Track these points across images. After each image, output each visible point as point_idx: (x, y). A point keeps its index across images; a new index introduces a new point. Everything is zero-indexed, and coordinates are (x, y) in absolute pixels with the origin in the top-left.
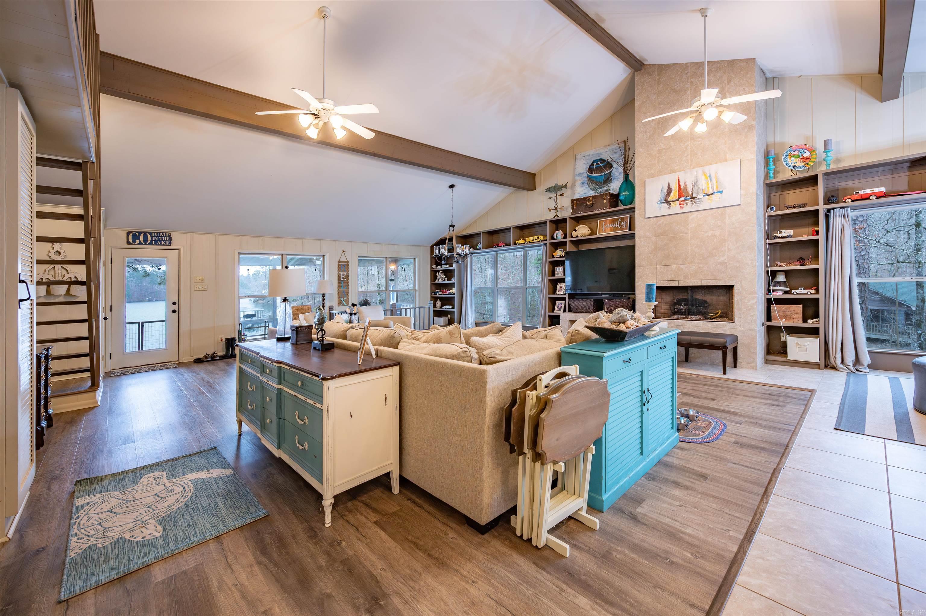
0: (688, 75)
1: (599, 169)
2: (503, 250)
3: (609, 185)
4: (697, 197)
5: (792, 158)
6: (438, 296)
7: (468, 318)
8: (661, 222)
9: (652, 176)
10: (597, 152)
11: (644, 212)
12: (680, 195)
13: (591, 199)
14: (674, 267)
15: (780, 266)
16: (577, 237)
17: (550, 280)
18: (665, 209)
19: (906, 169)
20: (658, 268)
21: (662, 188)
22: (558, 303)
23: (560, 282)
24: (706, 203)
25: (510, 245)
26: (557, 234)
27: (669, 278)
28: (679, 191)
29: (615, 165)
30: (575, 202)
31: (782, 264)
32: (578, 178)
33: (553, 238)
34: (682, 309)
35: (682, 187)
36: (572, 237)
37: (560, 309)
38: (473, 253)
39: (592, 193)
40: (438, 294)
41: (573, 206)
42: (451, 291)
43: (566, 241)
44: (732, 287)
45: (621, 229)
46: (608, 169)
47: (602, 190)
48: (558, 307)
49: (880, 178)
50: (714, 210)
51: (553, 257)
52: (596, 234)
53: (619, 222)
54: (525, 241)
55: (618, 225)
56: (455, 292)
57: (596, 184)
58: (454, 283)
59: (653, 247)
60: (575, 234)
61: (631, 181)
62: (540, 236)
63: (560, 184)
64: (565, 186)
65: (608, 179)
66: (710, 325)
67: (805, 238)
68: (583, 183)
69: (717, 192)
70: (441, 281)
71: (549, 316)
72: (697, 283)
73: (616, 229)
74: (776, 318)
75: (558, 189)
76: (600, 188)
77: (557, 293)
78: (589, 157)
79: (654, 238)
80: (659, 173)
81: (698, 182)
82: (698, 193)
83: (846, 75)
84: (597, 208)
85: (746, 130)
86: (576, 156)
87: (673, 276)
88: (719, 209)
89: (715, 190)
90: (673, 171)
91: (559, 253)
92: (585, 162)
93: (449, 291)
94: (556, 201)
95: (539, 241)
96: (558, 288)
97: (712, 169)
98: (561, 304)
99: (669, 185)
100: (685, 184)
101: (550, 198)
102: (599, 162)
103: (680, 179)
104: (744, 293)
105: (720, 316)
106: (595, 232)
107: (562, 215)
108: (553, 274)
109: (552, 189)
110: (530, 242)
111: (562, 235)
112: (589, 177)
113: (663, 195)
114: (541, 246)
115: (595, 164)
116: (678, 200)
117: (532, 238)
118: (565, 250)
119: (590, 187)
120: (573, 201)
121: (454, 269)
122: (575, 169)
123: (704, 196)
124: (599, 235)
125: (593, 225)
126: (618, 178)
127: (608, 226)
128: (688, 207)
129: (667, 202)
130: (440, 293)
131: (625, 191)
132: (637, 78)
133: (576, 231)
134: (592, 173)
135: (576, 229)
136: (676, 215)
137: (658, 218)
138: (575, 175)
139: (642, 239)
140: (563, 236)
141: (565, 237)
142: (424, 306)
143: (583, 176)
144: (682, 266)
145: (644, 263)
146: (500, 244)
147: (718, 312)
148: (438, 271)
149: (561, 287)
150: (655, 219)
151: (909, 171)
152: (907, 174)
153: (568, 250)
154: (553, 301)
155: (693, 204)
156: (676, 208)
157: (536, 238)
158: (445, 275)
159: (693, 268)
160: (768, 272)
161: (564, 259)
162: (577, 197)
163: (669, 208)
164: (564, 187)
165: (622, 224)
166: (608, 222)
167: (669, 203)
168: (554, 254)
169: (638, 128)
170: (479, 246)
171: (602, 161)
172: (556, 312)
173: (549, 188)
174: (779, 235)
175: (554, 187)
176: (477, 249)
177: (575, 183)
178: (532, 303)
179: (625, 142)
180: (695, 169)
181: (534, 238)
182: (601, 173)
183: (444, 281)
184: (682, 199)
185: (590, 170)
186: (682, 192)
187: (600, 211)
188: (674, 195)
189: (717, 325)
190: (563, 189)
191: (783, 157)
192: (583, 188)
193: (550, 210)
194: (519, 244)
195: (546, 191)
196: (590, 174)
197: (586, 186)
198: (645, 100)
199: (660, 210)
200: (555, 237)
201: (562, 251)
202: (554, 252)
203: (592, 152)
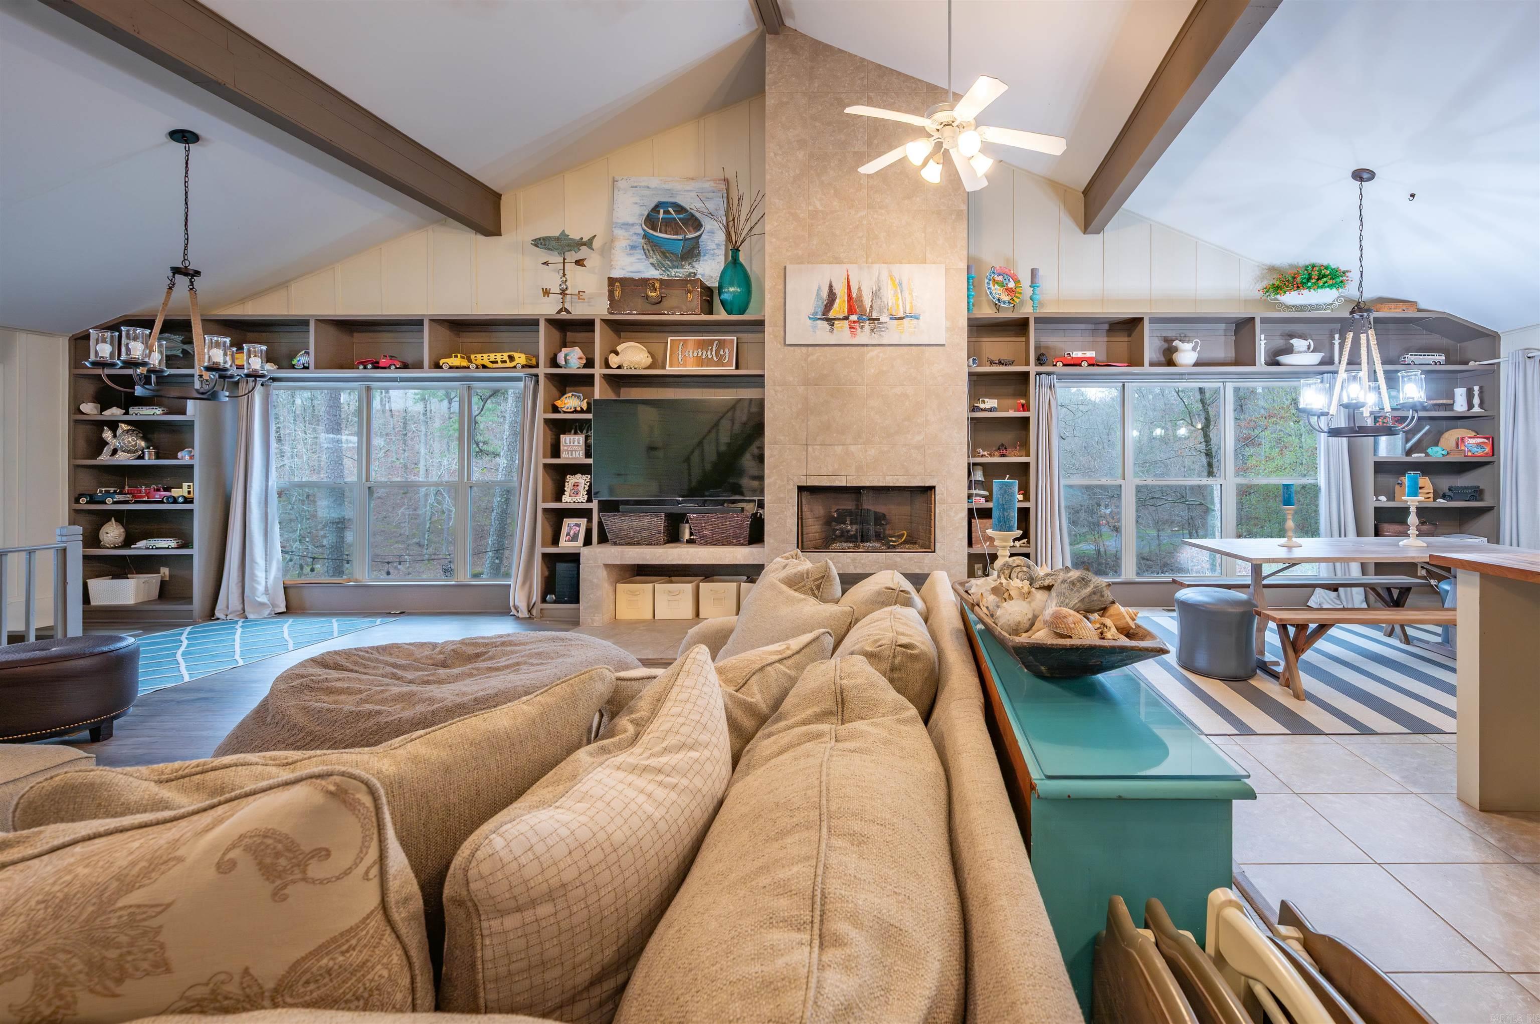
0: (865, 82)
1: (669, 225)
2: (394, 380)
3: (695, 264)
4: (878, 319)
5: (996, 286)
6: (109, 505)
7: (253, 575)
8: (814, 357)
9: (799, 260)
10: (666, 186)
11: (782, 333)
12: (851, 311)
13: (657, 285)
14: (839, 449)
15: (982, 456)
16: (619, 367)
17: (546, 466)
18: (821, 333)
19: (1105, 333)
20: (810, 448)
21: (819, 288)
22: (568, 524)
23: (574, 473)
24: (893, 333)
25: (419, 366)
26: (566, 355)
27: (830, 470)
28: (848, 302)
29: (708, 224)
30: (617, 284)
31: (985, 453)
32: (619, 232)
33: (554, 363)
34: (848, 531)
35: (854, 295)
36: (607, 366)
37: (575, 538)
38: (274, 379)
39: (654, 273)
40: (109, 500)
41: (611, 293)
42: (175, 492)
43: (592, 376)
44: (932, 488)
45: (720, 363)
46: (691, 229)
47: (679, 273)
48: (568, 534)
49: (1081, 339)
50: (906, 348)
51: (556, 410)
52: (664, 367)
53: (714, 349)
54: (470, 361)
55: (711, 354)
56: (196, 495)
57: (664, 254)
58: (191, 467)
59: (800, 406)
60: (614, 360)
61: (742, 265)
62: (516, 355)
63: (574, 235)
64: (589, 244)
65: (692, 252)
66: (898, 560)
67: (1012, 414)
68: (633, 247)
69: (911, 317)
70: (123, 459)
71: (545, 556)
72: (879, 481)
73: (709, 362)
74: (979, 542)
75: (569, 245)
76: (674, 267)
77: (566, 498)
78: (647, 192)
79: (802, 388)
80: (811, 258)
81: (882, 291)
82: (881, 312)
83: (1050, 180)
84: (673, 309)
85: (953, 217)
86: (614, 181)
87: (836, 466)
88: (913, 347)
89: (908, 311)
90: (838, 261)
91: (571, 402)
92: (637, 199)
93: (168, 489)
94: (564, 275)
95: (515, 367)
96: (568, 487)
97: (905, 271)
98: (579, 526)
99: (831, 286)
100: (859, 289)
101: (546, 263)
102: (670, 209)
103: (850, 277)
104: (950, 501)
105: (905, 542)
106: (660, 361)
107: (579, 311)
108: (555, 451)
109: (553, 243)
110: (484, 367)
111: (580, 358)
112: (646, 236)
113: (820, 303)
114: (519, 379)
115: (662, 211)
116: (846, 318)
117: (492, 357)
118: (589, 396)
119: (651, 260)
120: (612, 281)
121: (190, 425)
122: (611, 210)
123: (891, 319)
124: (670, 370)
125: (657, 348)
126: (713, 255)
127: (692, 353)
128: (864, 336)
129: (827, 320)
130: (118, 498)
131: (732, 285)
132: (769, 48)
133: (617, 353)
134: (654, 229)
135: (619, 348)
136: (843, 348)
137: (810, 348)
138: (612, 225)
139: (778, 388)
140: (584, 361)
141: (590, 364)
142: (29, 544)
143: (632, 231)
144: (853, 448)
145: (782, 438)
146: (383, 361)
147: (903, 535)
148: (113, 425)
149: (576, 485)
150: (804, 349)
151: (1108, 336)
152: (1106, 339)
153: (597, 396)
154: (557, 517)
155: (872, 330)
156: (842, 332)
157: (506, 358)
158: (144, 438)
159: (872, 452)
160: (969, 464)
161: (589, 416)
162: (617, 274)
163: (832, 331)
164: (584, 244)
165: (722, 352)
166: (690, 345)
167: (831, 321)
168: (558, 403)
169: (772, 154)
170: (301, 359)
171: (680, 209)
172: (566, 545)
173: (544, 239)
174: (982, 406)
175: (557, 239)
176: (293, 367)
177: (612, 241)
178: (435, 518)
179: (726, 181)
180: (876, 266)
181: (499, 356)
182: (677, 234)
183: (141, 457)
184: (854, 318)
185: (651, 220)
186: (853, 305)
187: (677, 317)
188: (840, 307)
189: (910, 559)
190: (583, 248)
191: (987, 281)
192: (633, 259)
193: (546, 292)
194: (451, 367)
195: (536, 245)
196: (651, 232)
197: (640, 254)
198: (785, 100)
199: (815, 332)
200: (561, 359)
201: (579, 397)
202: (560, 398)
203: (654, 183)
